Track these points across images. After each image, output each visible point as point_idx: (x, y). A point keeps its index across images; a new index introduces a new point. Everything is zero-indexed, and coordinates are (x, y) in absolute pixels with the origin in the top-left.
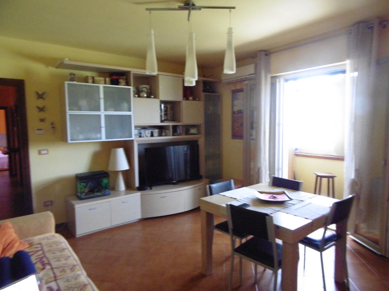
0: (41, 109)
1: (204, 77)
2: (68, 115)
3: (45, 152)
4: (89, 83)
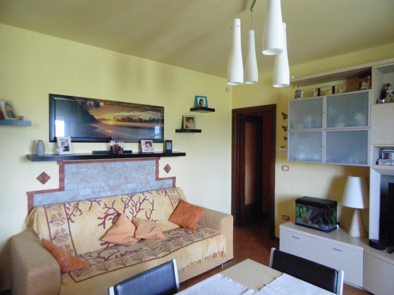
0: (285, 129)
2: (289, 134)
3: (286, 168)
4: (313, 96)
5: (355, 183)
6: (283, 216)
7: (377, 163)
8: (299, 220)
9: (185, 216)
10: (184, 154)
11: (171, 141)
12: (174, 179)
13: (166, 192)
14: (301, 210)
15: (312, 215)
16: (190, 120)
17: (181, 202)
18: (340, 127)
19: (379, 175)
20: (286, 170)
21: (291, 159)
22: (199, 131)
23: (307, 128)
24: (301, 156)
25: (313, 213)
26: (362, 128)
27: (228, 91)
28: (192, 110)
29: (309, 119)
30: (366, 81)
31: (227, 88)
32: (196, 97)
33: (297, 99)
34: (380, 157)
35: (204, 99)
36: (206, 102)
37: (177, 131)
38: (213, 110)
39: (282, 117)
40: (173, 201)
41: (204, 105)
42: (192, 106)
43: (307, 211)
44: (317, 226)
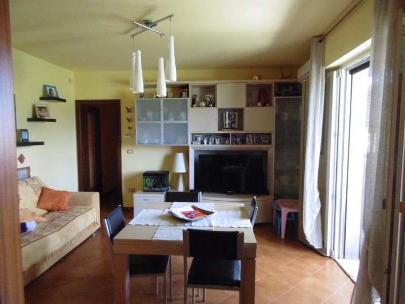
0: (129, 120)
1: (283, 78)
2: (136, 124)
3: (131, 152)
4: (153, 98)
5: (180, 157)
6: (129, 189)
7: (192, 144)
8: (146, 188)
9: (54, 201)
10: (42, 143)
11: (26, 130)
12: (28, 168)
13: (26, 182)
14: (146, 181)
15: (154, 182)
16: (43, 109)
17: (44, 190)
18: (171, 121)
19: (194, 151)
20: (130, 153)
21: (138, 144)
22: (54, 120)
23: (149, 120)
24: (146, 141)
25: (155, 181)
26: (184, 122)
27: (71, 82)
28: (41, 99)
29: (150, 114)
30: (185, 92)
31: (70, 80)
32: (45, 87)
33: (141, 99)
34: (193, 140)
35: (53, 89)
36: (56, 92)
37: (29, 120)
38: (64, 101)
39: (126, 110)
40: (36, 189)
41: (54, 95)
42: (41, 95)
43: (150, 181)
44: (158, 189)
